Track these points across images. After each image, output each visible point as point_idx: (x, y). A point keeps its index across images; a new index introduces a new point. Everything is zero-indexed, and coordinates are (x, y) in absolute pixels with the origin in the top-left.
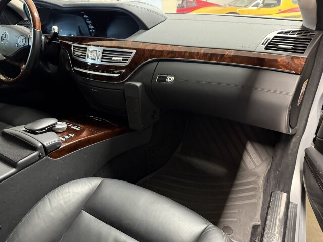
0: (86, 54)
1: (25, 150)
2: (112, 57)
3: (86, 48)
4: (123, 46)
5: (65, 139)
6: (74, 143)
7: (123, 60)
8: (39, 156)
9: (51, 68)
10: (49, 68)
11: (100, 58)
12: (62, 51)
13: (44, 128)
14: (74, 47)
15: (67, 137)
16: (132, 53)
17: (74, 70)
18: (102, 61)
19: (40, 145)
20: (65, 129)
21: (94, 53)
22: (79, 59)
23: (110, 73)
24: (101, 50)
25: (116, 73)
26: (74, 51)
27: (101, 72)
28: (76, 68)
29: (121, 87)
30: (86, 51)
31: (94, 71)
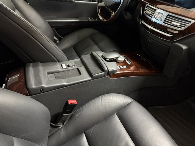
0: (154, 14)
1: (99, 69)
2: (172, 21)
3: (156, 10)
4: (186, 15)
5: (120, 68)
6: (124, 73)
7: (180, 26)
8: (104, 75)
9: (128, 16)
10: (127, 16)
11: (163, 20)
12: (138, 7)
13: (112, 59)
14: (147, 6)
15: (121, 67)
16: (190, 22)
17: (141, 23)
18: (163, 23)
19: (106, 69)
20: (122, 61)
21: (160, 15)
22: (148, 16)
23: (166, 33)
24: (166, 14)
25: (170, 34)
26: (146, 9)
27: (160, 30)
28: (143, 22)
29: (170, 45)
30: (155, 12)
31: (155, 28)
